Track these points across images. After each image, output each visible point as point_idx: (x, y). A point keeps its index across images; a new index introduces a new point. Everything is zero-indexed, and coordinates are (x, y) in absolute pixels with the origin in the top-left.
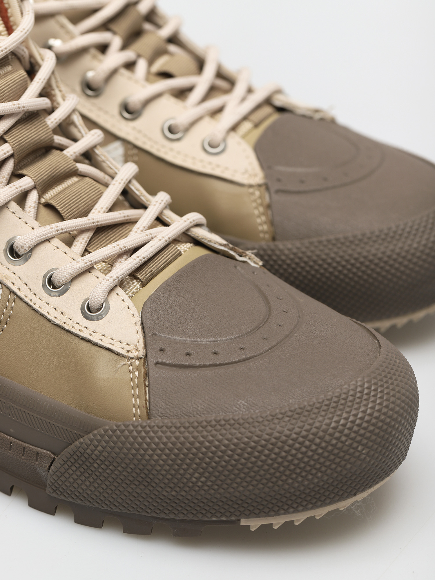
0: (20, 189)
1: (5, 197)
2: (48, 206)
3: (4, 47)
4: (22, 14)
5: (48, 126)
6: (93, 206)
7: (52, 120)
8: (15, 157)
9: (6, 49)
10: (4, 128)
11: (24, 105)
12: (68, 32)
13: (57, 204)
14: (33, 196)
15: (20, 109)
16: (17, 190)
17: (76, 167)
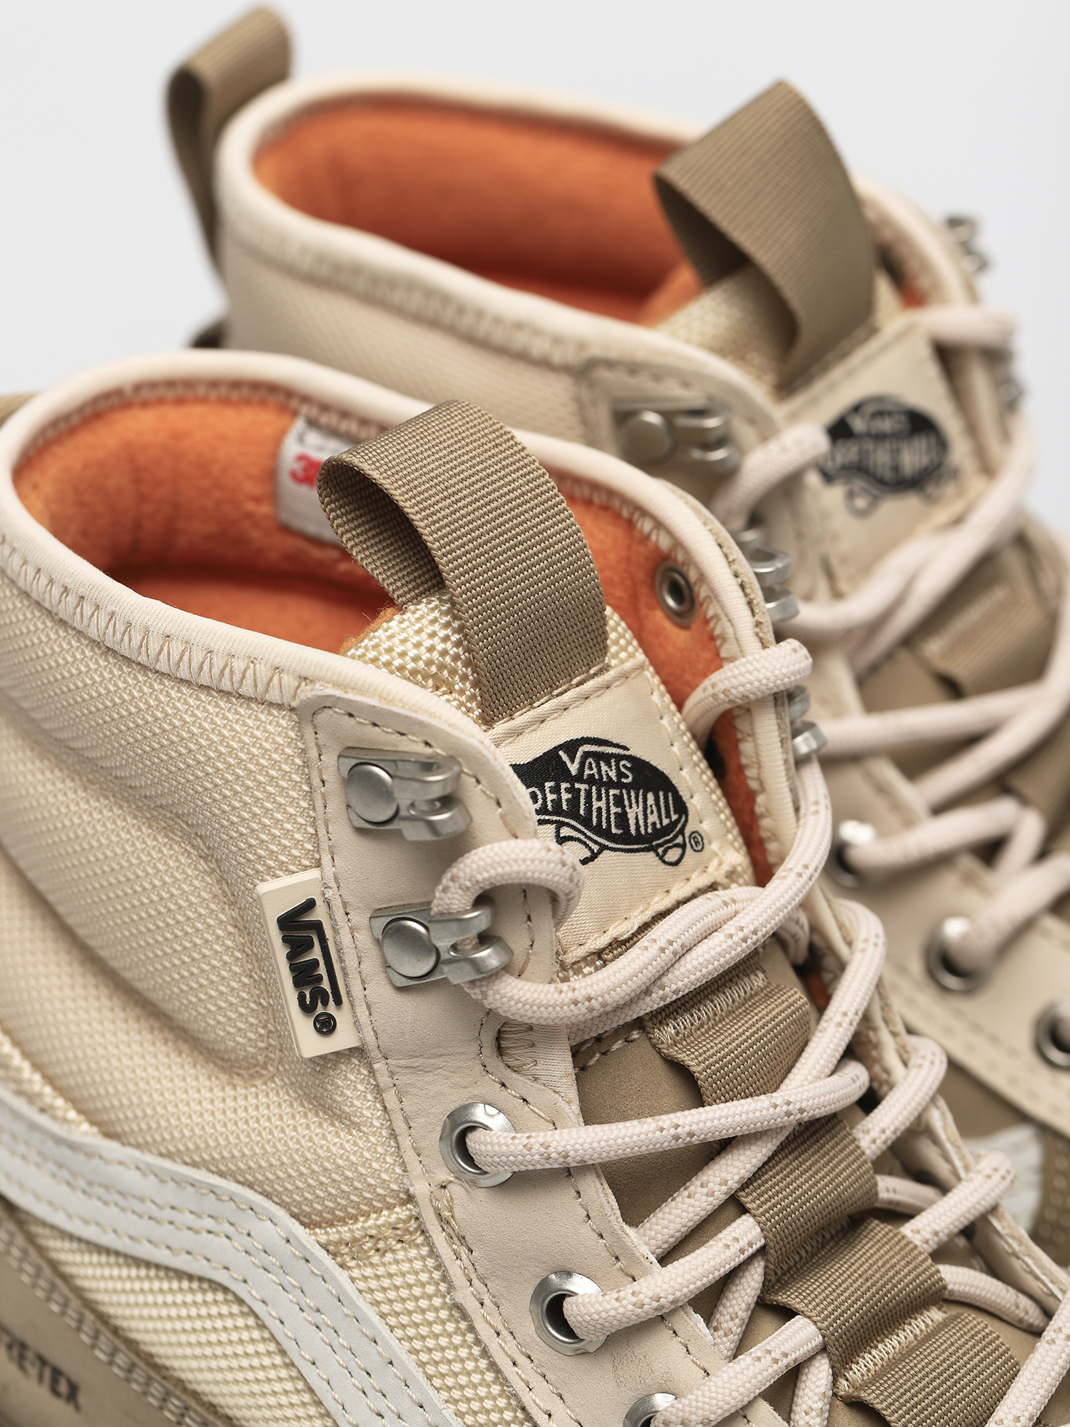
0: (785, 1361)
1: (741, 1389)
2: (858, 1406)
3: (752, 928)
4: (797, 809)
5: (863, 1153)
6: (990, 1412)
7: (875, 1133)
8: (769, 1257)
9: (755, 932)
10: (743, 1171)
11: (804, 1105)
12: (897, 806)
13: (888, 1407)
14: (818, 1378)
15: (792, 1117)
16: (775, 1366)
17: (941, 1279)
